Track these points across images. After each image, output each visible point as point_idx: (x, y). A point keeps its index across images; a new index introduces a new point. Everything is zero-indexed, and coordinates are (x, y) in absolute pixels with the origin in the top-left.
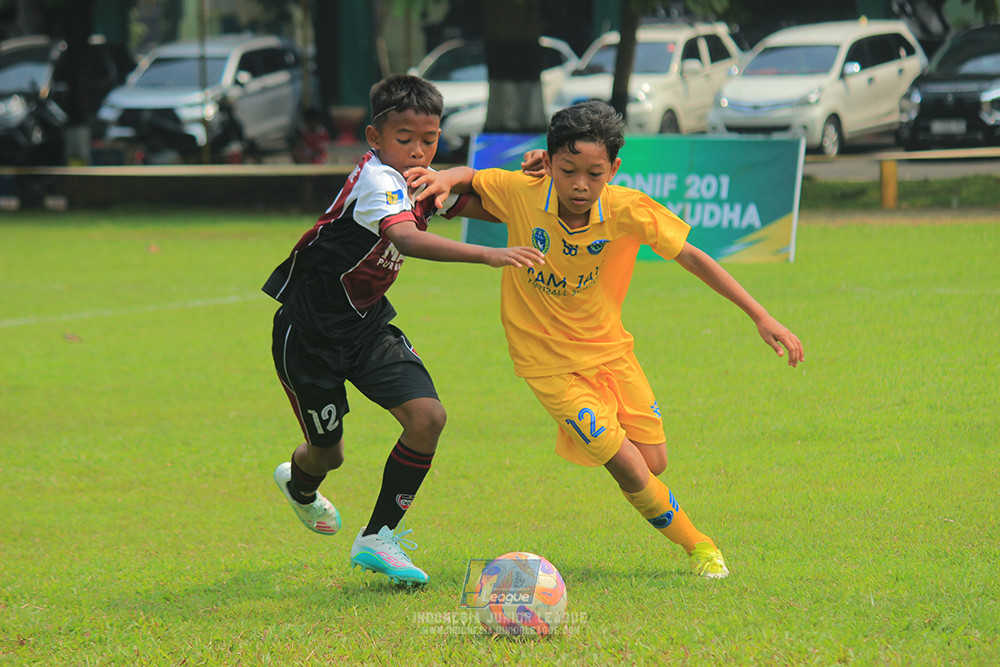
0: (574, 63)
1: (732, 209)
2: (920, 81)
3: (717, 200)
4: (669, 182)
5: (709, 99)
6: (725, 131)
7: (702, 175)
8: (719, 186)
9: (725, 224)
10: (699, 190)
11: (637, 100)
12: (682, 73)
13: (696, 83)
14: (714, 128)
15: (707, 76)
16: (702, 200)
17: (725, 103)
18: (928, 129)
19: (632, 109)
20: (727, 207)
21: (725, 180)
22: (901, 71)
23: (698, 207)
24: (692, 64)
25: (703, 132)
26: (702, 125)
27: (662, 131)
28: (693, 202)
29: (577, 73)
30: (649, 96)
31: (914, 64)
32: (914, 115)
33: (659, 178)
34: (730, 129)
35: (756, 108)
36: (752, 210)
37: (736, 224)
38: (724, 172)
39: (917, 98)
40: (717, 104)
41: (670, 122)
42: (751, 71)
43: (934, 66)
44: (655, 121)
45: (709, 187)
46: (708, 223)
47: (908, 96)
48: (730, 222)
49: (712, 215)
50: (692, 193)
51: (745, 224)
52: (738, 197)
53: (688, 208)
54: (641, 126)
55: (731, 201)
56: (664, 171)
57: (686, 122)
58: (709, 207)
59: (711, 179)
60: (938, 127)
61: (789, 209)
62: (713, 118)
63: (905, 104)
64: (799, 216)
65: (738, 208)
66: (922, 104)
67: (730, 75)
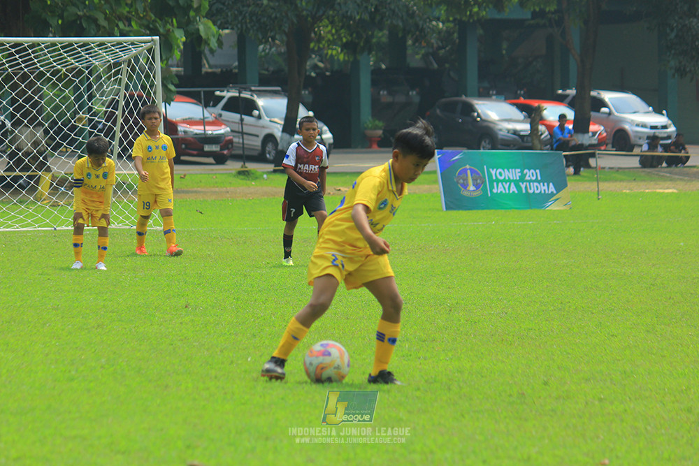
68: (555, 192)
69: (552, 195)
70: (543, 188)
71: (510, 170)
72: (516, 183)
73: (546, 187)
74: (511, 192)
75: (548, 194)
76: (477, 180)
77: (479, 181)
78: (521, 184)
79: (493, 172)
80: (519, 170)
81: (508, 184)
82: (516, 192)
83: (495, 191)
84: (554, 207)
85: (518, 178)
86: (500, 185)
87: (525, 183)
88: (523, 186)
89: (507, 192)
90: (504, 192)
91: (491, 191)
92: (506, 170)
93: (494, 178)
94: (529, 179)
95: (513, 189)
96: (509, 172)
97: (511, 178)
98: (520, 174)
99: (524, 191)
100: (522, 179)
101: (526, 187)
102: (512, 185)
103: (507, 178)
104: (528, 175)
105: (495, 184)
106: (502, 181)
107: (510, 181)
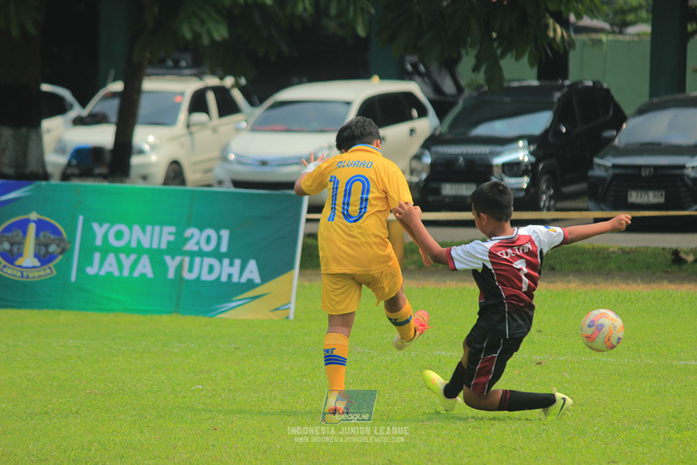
0: (77, 111)
1: (231, 264)
2: (431, 142)
3: (217, 254)
4: (167, 234)
5: (216, 154)
6: (231, 184)
7: (201, 229)
8: (219, 238)
9: (224, 278)
10: (198, 243)
11: (141, 152)
12: (188, 126)
13: (203, 136)
14: (220, 183)
15: (215, 130)
16: (201, 254)
17: (232, 157)
18: (438, 191)
19: (135, 160)
20: (226, 261)
21: (225, 234)
22: (412, 131)
23: (197, 260)
24: (199, 117)
25: (209, 186)
26: (208, 178)
27: (166, 183)
28: (192, 255)
29: (79, 121)
30: (153, 147)
31: (426, 125)
32: (424, 176)
33: (157, 228)
34: (237, 184)
35: (264, 163)
36: (252, 265)
37: (235, 279)
38: (225, 227)
39: (427, 160)
40: (224, 159)
41: (175, 174)
42: (259, 127)
43: (445, 128)
44: (160, 173)
45: (208, 240)
46: (206, 277)
47: (418, 157)
48: (230, 276)
49: (211, 269)
50: (191, 246)
51: (243, 280)
52: (238, 252)
53: (187, 259)
54: (145, 178)
55: (231, 255)
56: (162, 223)
57: (191, 175)
58: (208, 261)
59: (211, 232)
60: (448, 189)
61: (290, 267)
62: (220, 172)
63: (415, 164)
64: (301, 273)
65: (238, 262)
66: (432, 165)
67: (238, 130)
68: (257, 280)
69: (250, 285)
70: (228, 270)
71: (149, 228)
72: (157, 257)
73: (235, 270)
74: (136, 274)
75: (238, 284)
76: (47, 246)
77: (53, 248)
78: (168, 259)
79: (99, 230)
80: (173, 229)
81: (133, 257)
82: (150, 275)
83: (91, 271)
84: (238, 313)
85: (164, 246)
86: (111, 258)
87: (178, 259)
88: (172, 263)
89: (126, 273)
90: (116, 273)
91: (81, 270)
92: (137, 228)
93: (99, 242)
94: (195, 248)
95: (145, 267)
96: (144, 231)
97: (146, 244)
98: (172, 238)
99: (171, 275)
100: (176, 248)
101: (180, 267)
102: (145, 260)
103: (134, 244)
104: (194, 240)
105: (97, 256)
106: (117, 251)
107: (140, 251)
